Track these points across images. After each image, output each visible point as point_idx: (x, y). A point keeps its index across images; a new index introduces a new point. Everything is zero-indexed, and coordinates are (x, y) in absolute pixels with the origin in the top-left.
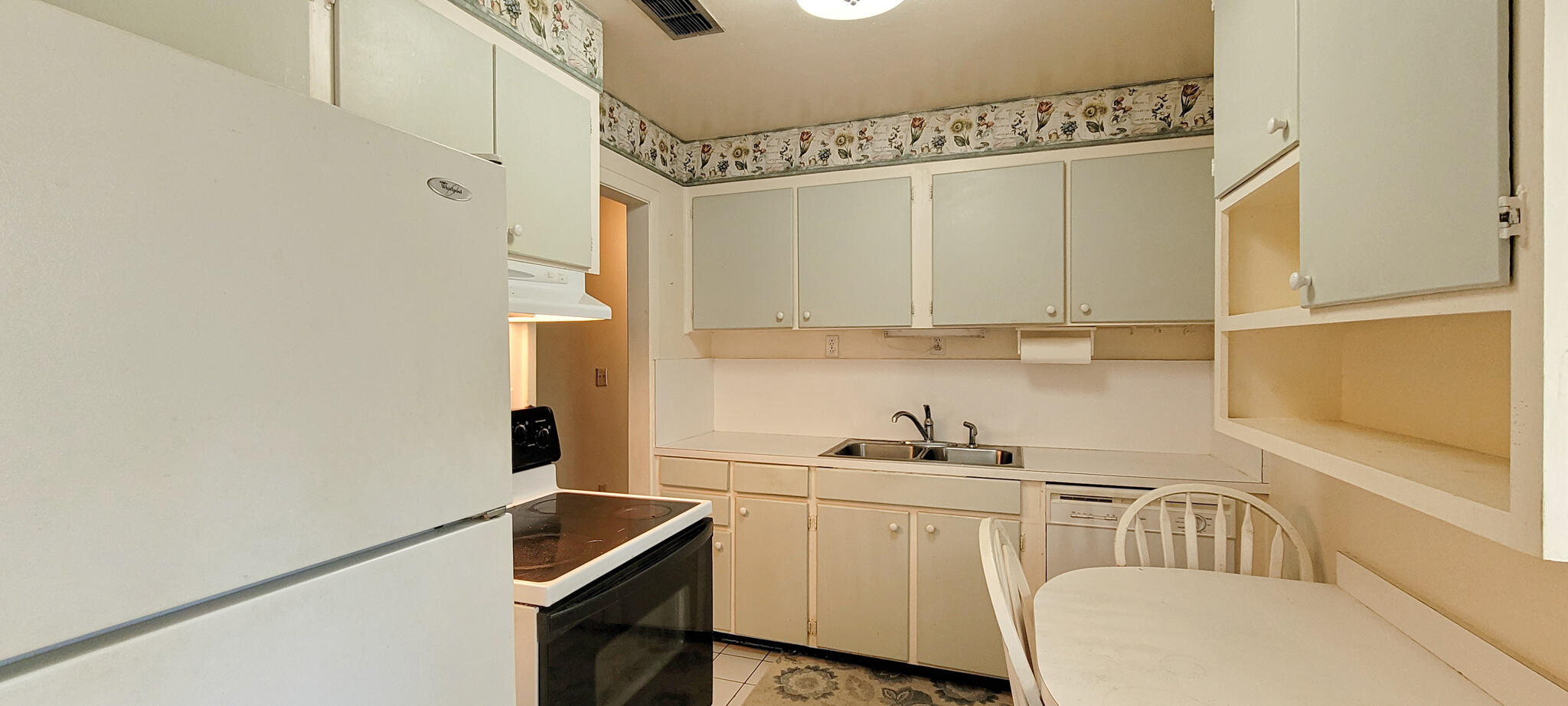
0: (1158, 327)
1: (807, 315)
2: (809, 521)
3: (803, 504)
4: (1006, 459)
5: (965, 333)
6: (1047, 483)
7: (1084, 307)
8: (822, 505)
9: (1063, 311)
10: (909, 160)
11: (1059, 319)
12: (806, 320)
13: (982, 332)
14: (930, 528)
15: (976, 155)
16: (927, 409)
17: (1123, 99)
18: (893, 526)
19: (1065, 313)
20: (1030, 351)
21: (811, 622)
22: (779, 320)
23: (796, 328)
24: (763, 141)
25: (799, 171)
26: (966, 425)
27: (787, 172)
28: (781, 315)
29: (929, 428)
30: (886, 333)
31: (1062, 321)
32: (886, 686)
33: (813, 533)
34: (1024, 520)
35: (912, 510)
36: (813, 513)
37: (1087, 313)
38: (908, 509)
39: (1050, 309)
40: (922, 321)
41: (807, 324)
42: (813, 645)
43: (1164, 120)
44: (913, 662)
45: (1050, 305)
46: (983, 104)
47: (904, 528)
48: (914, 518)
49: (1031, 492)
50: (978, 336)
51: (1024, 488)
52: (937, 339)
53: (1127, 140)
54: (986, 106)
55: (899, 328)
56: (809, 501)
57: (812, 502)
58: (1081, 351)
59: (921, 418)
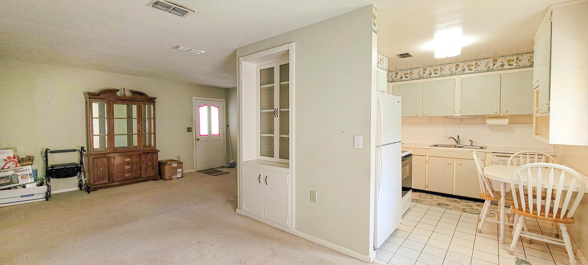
0: (530, 115)
1: (425, 113)
2: (426, 161)
3: (425, 157)
4: (482, 148)
5: (470, 117)
6: (493, 153)
7: (506, 111)
8: (430, 158)
9: (499, 111)
10: (455, 74)
11: (498, 113)
12: (424, 114)
13: (475, 117)
14: (460, 163)
15: (474, 73)
16: (458, 136)
17: (519, 57)
18: (449, 162)
19: (500, 112)
20: (489, 122)
21: (426, 184)
22: (417, 115)
23: (421, 116)
24: (413, 71)
25: (423, 78)
26: (470, 140)
27: (420, 78)
28: (417, 113)
29: (459, 141)
30: (446, 117)
31: (499, 114)
32: (446, 199)
33: (427, 164)
34: (486, 161)
35: (454, 159)
36: (427, 159)
37: (507, 112)
38: (453, 159)
39: (495, 111)
40: (458, 114)
41: (424, 115)
42: (427, 190)
43: (532, 62)
44: (454, 194)
45: (506, 110)
46: (477, 60)
47: (453, 163)
48: (455, 161)
49: (488, 155)
50: (474, 118)
51: (486, 154)
52: (462, 119)
53: (520, 68)
54: (478, 61)
55: (451, 116)
56: (426, 157)
57: (427, 157)
58: (506, 121)
59: (457, 139)
